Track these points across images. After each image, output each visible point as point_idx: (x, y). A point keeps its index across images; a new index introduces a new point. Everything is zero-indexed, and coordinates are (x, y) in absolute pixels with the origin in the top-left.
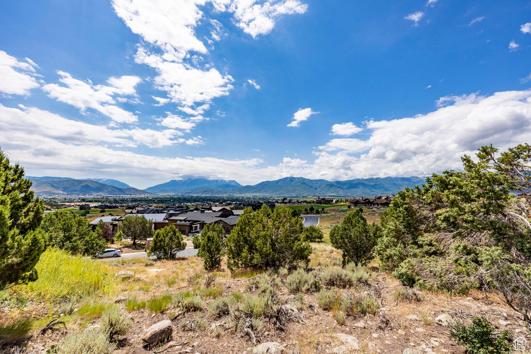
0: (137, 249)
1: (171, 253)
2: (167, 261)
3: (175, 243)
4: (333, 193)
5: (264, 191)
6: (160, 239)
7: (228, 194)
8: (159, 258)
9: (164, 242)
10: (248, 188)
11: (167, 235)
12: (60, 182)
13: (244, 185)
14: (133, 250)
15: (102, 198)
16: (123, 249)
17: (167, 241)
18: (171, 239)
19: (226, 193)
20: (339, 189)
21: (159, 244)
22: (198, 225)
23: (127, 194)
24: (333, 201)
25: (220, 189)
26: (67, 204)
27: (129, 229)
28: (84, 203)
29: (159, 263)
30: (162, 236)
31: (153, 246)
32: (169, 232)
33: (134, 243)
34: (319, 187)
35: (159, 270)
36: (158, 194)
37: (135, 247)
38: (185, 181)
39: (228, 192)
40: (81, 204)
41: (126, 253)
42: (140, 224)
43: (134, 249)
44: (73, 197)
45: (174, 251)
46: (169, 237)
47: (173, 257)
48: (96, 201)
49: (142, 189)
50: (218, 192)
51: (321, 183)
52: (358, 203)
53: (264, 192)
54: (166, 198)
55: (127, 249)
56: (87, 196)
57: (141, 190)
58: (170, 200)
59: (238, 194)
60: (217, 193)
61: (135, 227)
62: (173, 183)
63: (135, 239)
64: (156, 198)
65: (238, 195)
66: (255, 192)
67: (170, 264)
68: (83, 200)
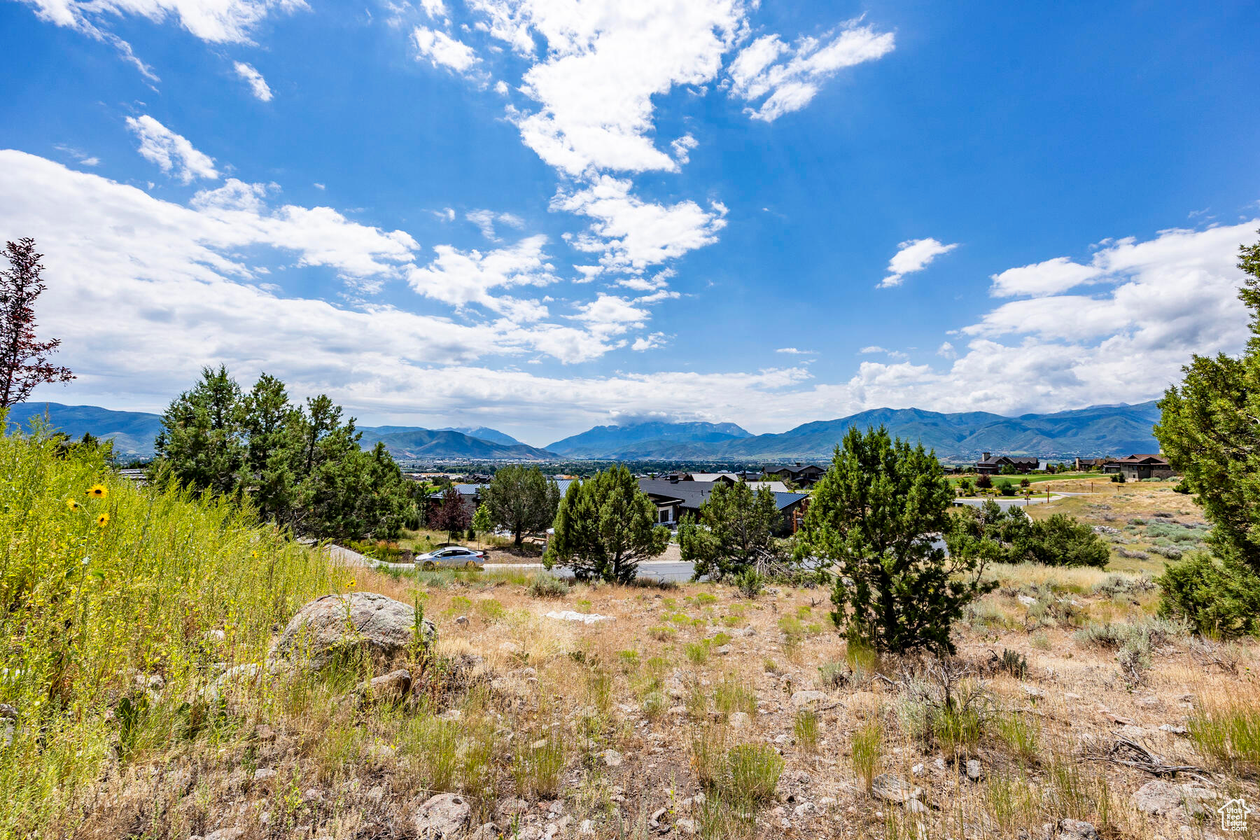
0: (523, 555)
1: (618, 560)
2: (609, 586)
3: (632, 525)
4: (1020, 448)
5: (808, 446)
6: (581, 507)
7: (720, 456)
8: (581, 577)
9: (597, 520)
10: (768, 441)
11: (604, 497)
12: (405, 435)
13: (757, 434)
14: (515, 557)
15: (471, 465)
16: (490, 554)
17: (606, 517)
18: (617, 509)
19: (713, 453)
20: (1039, 438)
21: (578, 526)
22: (670, 509)
23: (514, 458)
24: (1037, 465)
25: (699, 445)
26: (415, 475)
27: (505, 501)
28: (441, 475)
29: (581, 590)
30: (587, 498)
31: (562, 532)
32: (609, 488)
33: (518, 541)
34: (972, 433)
35: (590, 619)
36: (570, 456)
37: (519, 549)
38: (623, 428)
39: (718, 451)
40: (437, 475)
41: (496, 562)
42: (531, 488)
43: (517, 555)
44: (425, 463)
45: (629, 557)
46: (610, 501)
47: (625, 577)
48: (461, 471)
49: (540, 447)
50: (697, 451)
51: (978, 421)
52: (1152, 468)
53: (810, 449)
54: (585, 464)
55: (500, 553)
56: (448, 462)
57: (537, 449)
58: (595, 469)
59: (742, 454)
60: (694, 454)
61: (517, 497)
62: (598, 434)
63: (517, 530)
64: (567, 466)
65: (743, 459)
66: (785, 450)
67: (622, 597)
68: (441, 469)
